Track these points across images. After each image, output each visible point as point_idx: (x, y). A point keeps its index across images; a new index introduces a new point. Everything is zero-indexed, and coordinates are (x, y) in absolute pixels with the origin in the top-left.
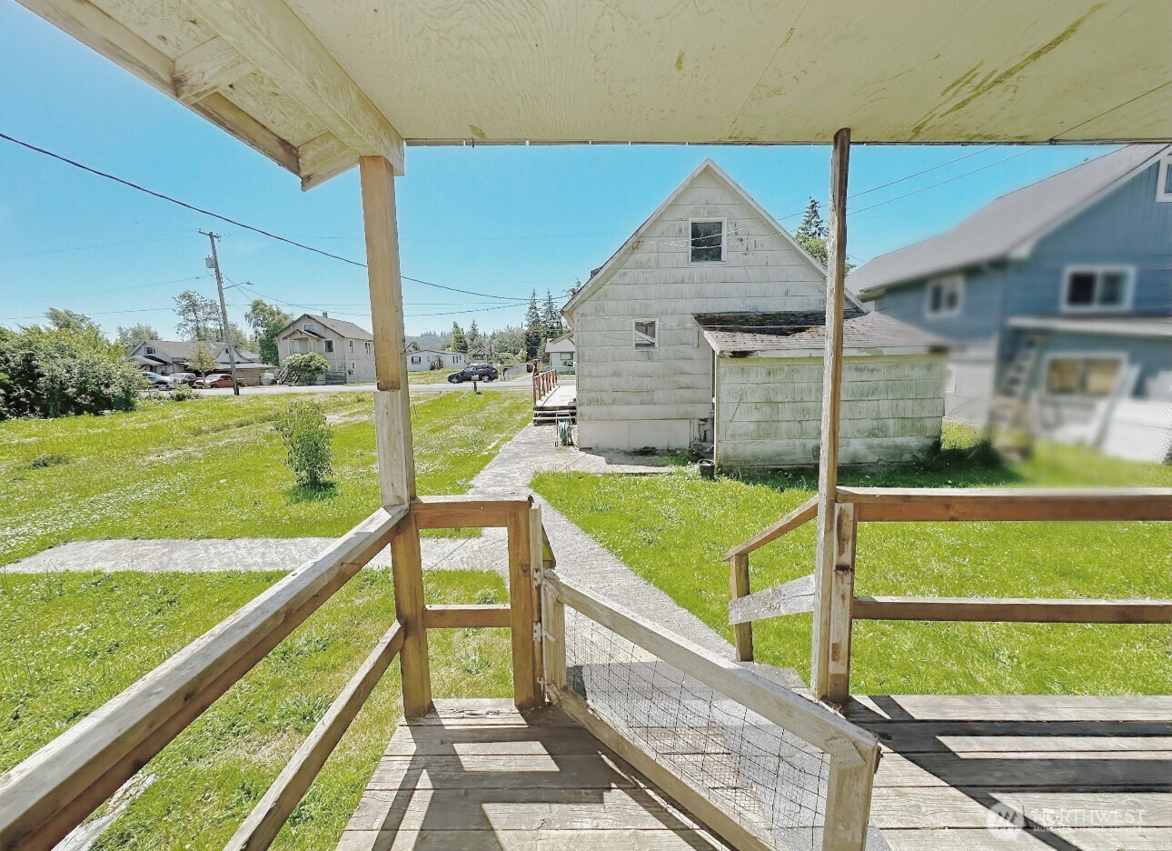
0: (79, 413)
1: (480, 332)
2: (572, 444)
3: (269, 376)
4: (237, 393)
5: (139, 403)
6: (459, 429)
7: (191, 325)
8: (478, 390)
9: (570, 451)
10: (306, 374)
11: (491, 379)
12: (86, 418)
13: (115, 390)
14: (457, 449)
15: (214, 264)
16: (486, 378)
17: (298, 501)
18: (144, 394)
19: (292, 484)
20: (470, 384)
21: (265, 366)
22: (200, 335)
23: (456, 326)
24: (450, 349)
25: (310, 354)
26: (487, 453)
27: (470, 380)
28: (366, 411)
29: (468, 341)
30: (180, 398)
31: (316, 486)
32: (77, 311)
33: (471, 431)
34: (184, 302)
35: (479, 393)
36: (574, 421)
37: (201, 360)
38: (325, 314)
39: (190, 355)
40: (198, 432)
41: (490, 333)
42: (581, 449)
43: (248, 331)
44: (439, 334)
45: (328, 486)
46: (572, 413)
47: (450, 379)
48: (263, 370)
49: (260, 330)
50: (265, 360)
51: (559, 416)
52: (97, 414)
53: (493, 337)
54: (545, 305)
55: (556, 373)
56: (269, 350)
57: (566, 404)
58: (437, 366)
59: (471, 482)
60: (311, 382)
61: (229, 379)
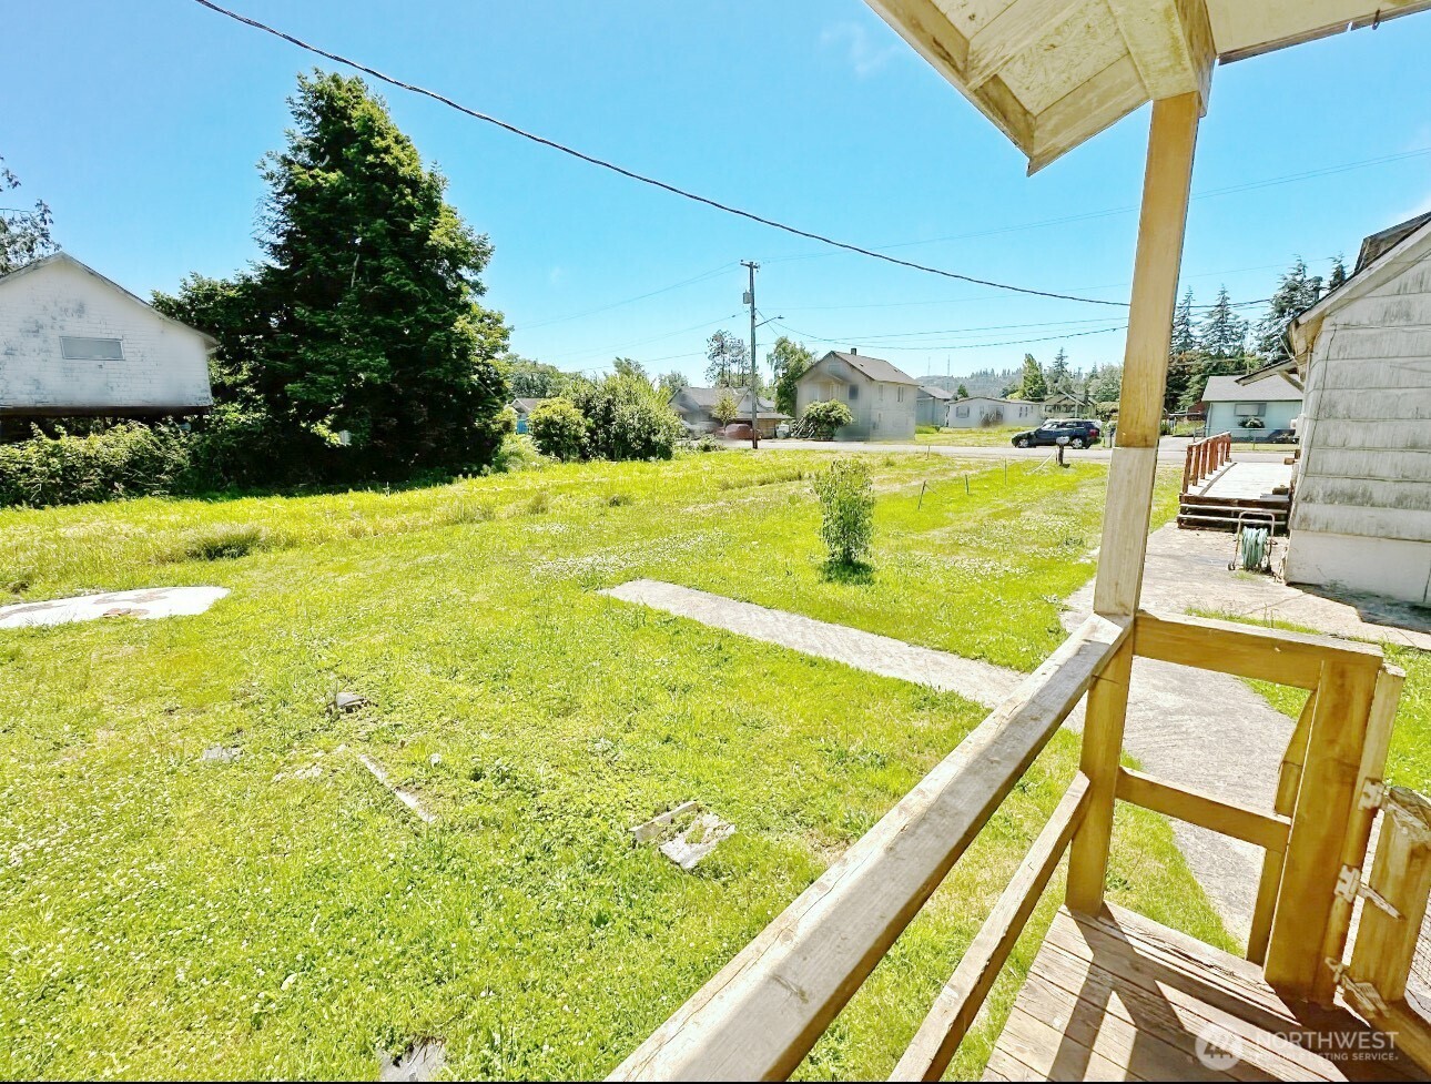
0: (633, 458)
1: (1071, 367)
2: (1268, 571)
3: (784, 428)
4: (755, 447)
5: (675, 452)
6: (1035, 518)
7: (718, 370)
8: (1065, 461)
9: (1262, 584)
10: (825, 427)
11: (1086, 445)
12: (638, 464)
13: (659, 438)
14: (1035, 547)
15: (750, 298)
16: (1078, 442)
17: (829, 580)
18: (679, 443)
19: (823, 558)
20: (1053, 451)
21: (780, 416)
22: (725, 381)
23: (1030, 359)
24: (1016, 395)
25: (832, 402)
26: (1089, 561)
27: (1052, 443)
28: (898, 480)
29: (1049, 384)
30: (707, 449)
31: (848, 567)
32: (633, 359)
33: (1060, 523)
34: (715, 345)
35: (1067, 466)
36: (1282, 531)
37: (724, 408)
38: (854, 351)
39: (714, 402)
40: (726, 487)
41: (1087, 370)
42: (1290, 584)
43: (768, 375)
44: (998, 372)
45: (865, 568)
46: (1277, 513)
47: (1017, 442)
48: (780, 421)
49: (780, 372)
50: (780, 409)
51: (1246, 516)
52: (646, 460)
53: (1093, 376)
54: (1211, 315)
55: (1229, 440)
56: (787, 395)
57: (1256, 497)
58: (992, 420)
59: (1065, 602)
60: (829, 438)
61: (751, 431)
